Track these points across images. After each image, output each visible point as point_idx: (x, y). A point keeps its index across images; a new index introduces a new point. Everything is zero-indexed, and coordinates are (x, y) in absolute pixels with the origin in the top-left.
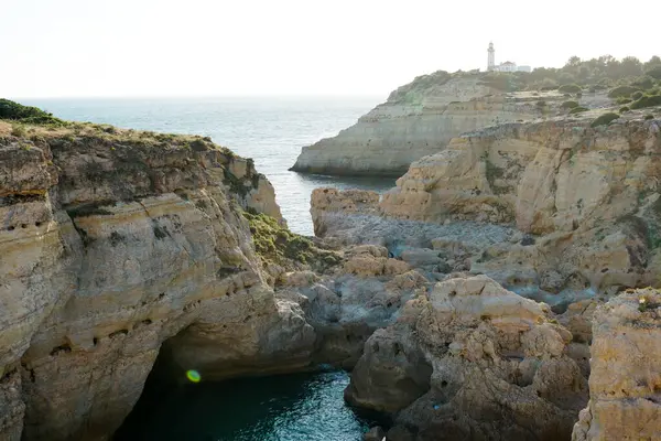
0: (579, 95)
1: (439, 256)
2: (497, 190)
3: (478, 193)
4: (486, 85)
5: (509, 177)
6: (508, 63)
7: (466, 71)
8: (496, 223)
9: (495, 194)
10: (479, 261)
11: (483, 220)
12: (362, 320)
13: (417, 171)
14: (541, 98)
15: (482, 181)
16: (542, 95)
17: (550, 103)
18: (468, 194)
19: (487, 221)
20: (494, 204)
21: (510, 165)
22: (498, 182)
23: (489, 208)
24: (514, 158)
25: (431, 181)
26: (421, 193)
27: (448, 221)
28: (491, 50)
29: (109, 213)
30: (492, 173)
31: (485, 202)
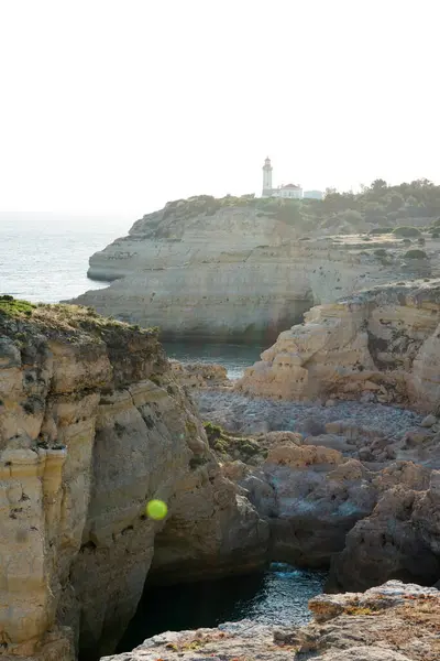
0: (422, 241)
1: (348, 442)
2: (381, 365)
3: (361, 368)
4: (270, 217)
5: (396, 349)
6: (291, 186)
7: (239, 196)
8: (386, 404)
9: (380, 370)
10: (404, 448)
11: (370, 401)
12: (310, 513)
13: (292, 343)
14: (376, 245)
15: (364, 355)
16: (374, 240)
17: (390, 251)
18: (349, 371)
19: (375, 401)
20: (380, 382)
21: (396, 336)
22: (383, 356)
23: (374, 386)
24: (399, 328)
25: (307, 356)
26: (297, 369)
27: (330, 402)
28: (267, 168)
29: (108, 403)
30: (375, 345)
31: (369, 379)
